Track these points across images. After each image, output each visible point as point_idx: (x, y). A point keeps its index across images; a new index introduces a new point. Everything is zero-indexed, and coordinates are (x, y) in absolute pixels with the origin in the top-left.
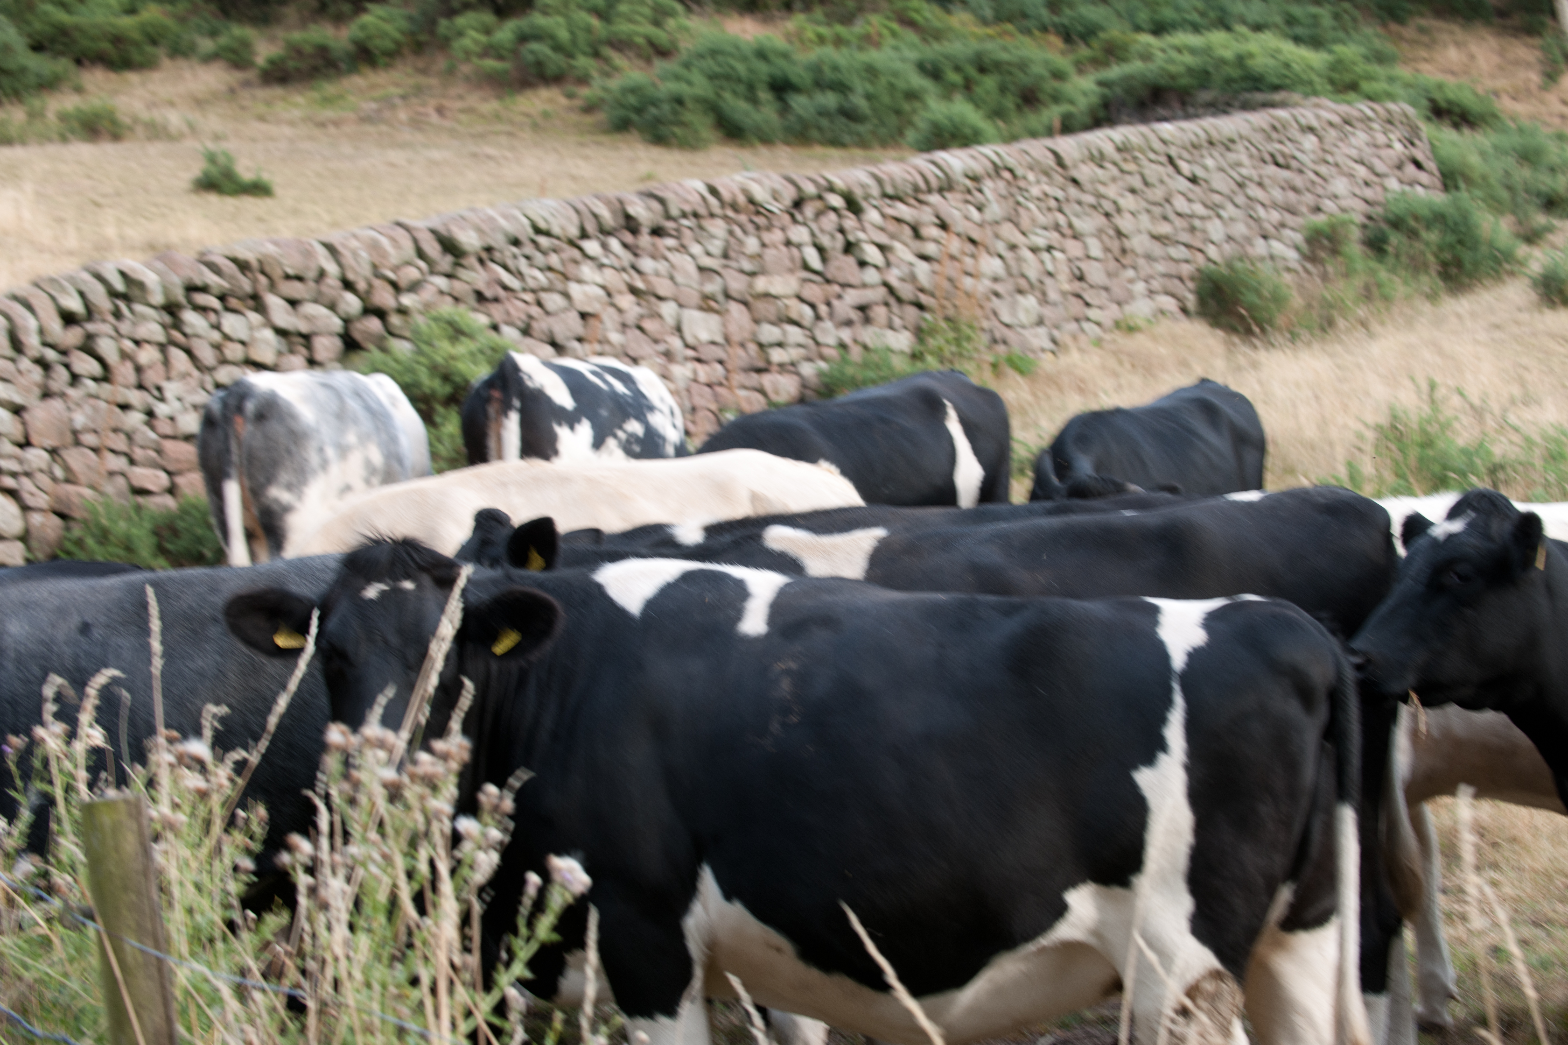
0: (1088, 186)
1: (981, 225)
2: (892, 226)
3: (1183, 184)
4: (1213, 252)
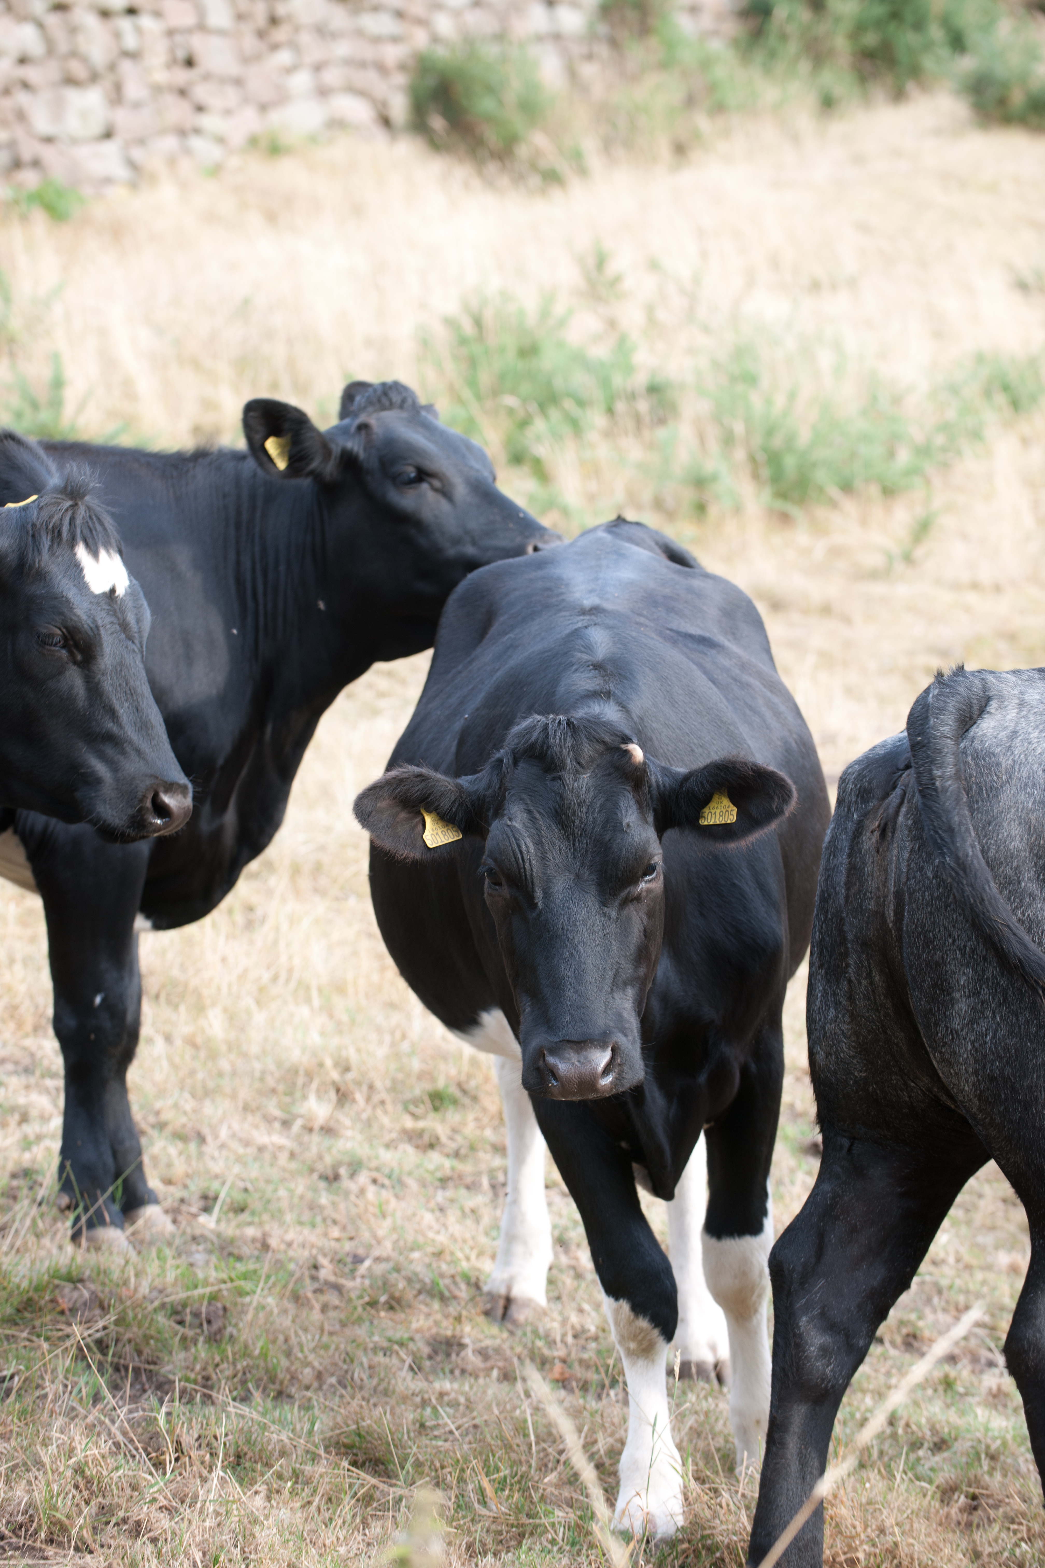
4: (444, 25)
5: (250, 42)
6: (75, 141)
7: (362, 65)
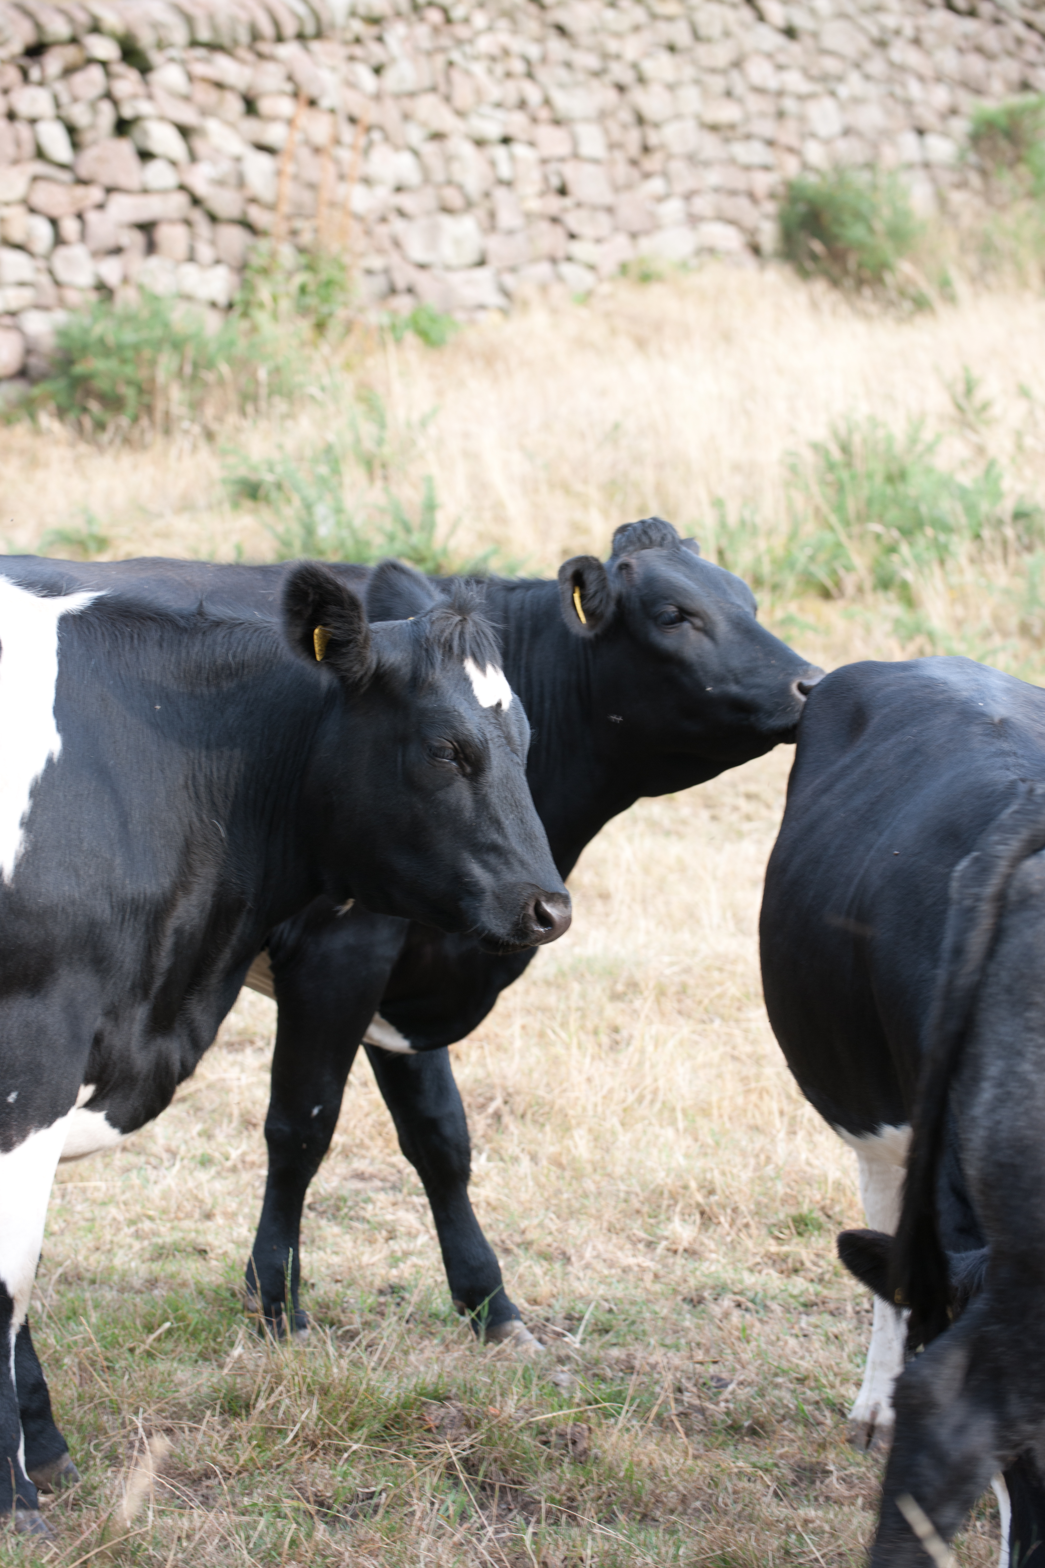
0: (585, 40)
1: (378, 97)
2: (205, 95)
3: (770, 39)
4: (815, 153)
5: (622, 171)
6: (448, 268)
7: (733, 193)
